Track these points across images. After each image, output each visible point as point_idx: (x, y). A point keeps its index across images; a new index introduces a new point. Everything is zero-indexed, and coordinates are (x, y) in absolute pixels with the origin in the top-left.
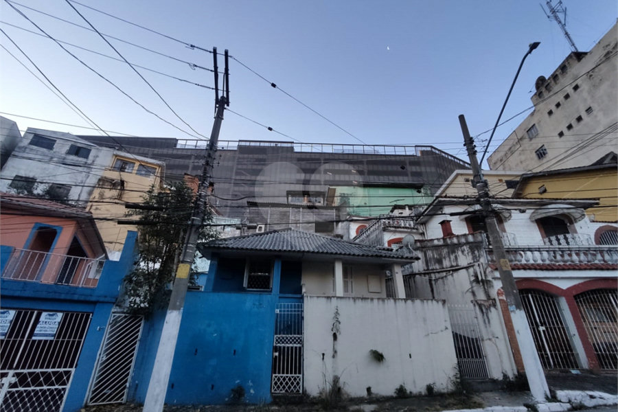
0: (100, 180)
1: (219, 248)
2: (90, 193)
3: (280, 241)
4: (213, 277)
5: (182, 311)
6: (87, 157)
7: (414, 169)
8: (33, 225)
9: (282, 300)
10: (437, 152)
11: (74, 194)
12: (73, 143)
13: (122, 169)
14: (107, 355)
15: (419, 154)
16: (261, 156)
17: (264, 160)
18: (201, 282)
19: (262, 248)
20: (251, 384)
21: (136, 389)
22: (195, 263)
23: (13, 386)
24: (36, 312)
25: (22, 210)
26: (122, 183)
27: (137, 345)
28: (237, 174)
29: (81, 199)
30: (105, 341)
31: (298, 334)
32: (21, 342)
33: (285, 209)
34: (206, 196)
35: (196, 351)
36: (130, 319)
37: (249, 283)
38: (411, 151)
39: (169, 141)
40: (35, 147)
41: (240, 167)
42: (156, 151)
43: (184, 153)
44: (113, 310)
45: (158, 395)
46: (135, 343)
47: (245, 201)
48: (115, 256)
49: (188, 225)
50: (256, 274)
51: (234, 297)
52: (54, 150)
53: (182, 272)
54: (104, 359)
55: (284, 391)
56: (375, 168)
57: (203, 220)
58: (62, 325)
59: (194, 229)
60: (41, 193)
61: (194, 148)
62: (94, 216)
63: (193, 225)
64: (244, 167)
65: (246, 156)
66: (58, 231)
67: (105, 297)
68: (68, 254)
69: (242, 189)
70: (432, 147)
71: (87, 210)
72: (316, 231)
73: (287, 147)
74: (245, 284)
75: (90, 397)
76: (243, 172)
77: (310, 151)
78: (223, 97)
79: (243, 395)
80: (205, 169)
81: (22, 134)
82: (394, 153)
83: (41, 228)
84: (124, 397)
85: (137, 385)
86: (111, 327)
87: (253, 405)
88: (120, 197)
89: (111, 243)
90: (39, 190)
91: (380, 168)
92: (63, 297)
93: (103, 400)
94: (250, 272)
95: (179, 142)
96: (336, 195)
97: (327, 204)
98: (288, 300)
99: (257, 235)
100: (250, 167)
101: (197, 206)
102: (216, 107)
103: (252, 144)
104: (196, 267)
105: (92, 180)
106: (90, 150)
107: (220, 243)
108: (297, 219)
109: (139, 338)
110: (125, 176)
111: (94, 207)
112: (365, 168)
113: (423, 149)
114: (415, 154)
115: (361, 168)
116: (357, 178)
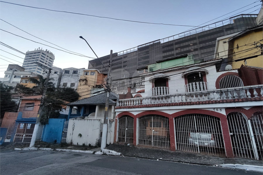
7: (229, 32)
10: (247, 16)
11: (76, 85)
15: (233, 22)
16: (147, 50)
28: (139, 60)
38: (227, 22)
41: (139, 57)
43: (120, 57)
56: (203, 39)
61: (123, 54)
64: (141, 57)
65: (141, 52)
69: (141, 66)
70: (242, 15)
73: (157, 43)
76: (141, 59)
77: (168, 41)
91: (206, 38)
95: (118, 54)
100: (143, 56)
103: (143, 46)
112: (197, 41)
113: (236, 18)
114: (230, 23)
115: (195, 41)
116: (193, 47)
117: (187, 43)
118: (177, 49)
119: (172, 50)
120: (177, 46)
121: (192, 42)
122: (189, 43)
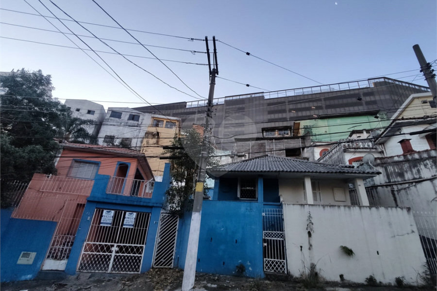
0: (146, 133)
1: (219, 171)
2: (142, 142)
3: (260, 165)
4: (217, 190)
5: (201, 213)
6: (138, 120)
7: (368, 99)
8: (116, 163)
9: (266, 206)
10: (390, 81)
11: (134, 143)
12: (130, 113)
13: (157, 125)
14: (161, 238)
15: (372, 86)
16: (241, 106)
17: (243, 108)
18: (211, 194)
19: (248, 170)
20: (249, 264)
21: (178, 260)
22: (205, 182)
23: (117, 252)
24: (123, 212)
25: (111, 155)
26: (158, 133)
27: (176, 233)
28: (226, 120)
29: (137, 146)
30: (159, 230)
31: (280, 231)
32: (118, 228)
33: (262, 141)
34: (209, 137)
35: (212, 239)
36: (171, 217)
37: (241, 194)
38: (364, 85)
39: (181, 104)
40: (112, 118)
42: (175, 111)
43: (191, 110)
44: (162, 212)
45: (192, 265)
46: (175, 232)
47: (233, 139)
48: (159, 179)
49: (199, 157)
50: (245, 189)
51: (233, 204)
52: (122, 118)
53: (199, 188)
54: (160, 241)
55: (273, 271)
56: (332, 102)
57: (209, 153)
58: (136, 219)
59: (203, 160)
60: (118, 144)
61: (197, 106)
62: (146, 156)
63: (202, 157)
64: (230, 115)
65: (231, 107)
66: (129, 165)
67: (157, 203)
68: (135, 179)
69: (230, 130)
70: (385, 78)
71: (141, 152)
72: (287, 156)
73: (260, 97)
74: (239, 196)
75: (154, 262)
76: (230, 118)
77: (277, 97)
78: (214, 69)
79: (245, 271)
80: (207, 120)
81: (106, 111)
82: (348, 89)
83: (120, 164)
84: (172, 264)
85: (178, 258)
86: (162, 222)
87: (253, 278)
88: (157, 142)
89: (155, 171)
90: (117, 142)
91: (336, 102)
92: (135, 203)
93: (161, 265)
94: (241, 187)
95: (188, 104)
96: (300, 127)
97: (294, 135)
98: (271, 206)
99: (244, 161)
100: (234, 115)
101: (204, 145)
102: (210, 77)
103: (234, 98)
104: (206, 184)
105: (142, 134)
106: (139, 116)
107: (220, 168)
108: (271, 148)
109: (177, 229)
110: (159, 129)
111: (144, 150)
112: (322, 104)
113: (376, 80)
114: (368, 86)
115: (319, 104)
116: (317, 112)
117: (307, 105)
118: (290, 110)
119: (284, 111)
120: (291, 106)
121: (315, 104)
122: (311, 104)
